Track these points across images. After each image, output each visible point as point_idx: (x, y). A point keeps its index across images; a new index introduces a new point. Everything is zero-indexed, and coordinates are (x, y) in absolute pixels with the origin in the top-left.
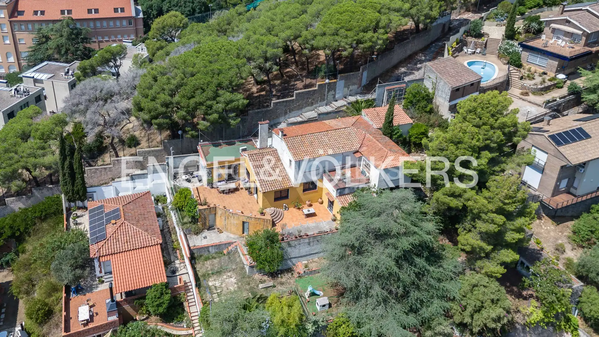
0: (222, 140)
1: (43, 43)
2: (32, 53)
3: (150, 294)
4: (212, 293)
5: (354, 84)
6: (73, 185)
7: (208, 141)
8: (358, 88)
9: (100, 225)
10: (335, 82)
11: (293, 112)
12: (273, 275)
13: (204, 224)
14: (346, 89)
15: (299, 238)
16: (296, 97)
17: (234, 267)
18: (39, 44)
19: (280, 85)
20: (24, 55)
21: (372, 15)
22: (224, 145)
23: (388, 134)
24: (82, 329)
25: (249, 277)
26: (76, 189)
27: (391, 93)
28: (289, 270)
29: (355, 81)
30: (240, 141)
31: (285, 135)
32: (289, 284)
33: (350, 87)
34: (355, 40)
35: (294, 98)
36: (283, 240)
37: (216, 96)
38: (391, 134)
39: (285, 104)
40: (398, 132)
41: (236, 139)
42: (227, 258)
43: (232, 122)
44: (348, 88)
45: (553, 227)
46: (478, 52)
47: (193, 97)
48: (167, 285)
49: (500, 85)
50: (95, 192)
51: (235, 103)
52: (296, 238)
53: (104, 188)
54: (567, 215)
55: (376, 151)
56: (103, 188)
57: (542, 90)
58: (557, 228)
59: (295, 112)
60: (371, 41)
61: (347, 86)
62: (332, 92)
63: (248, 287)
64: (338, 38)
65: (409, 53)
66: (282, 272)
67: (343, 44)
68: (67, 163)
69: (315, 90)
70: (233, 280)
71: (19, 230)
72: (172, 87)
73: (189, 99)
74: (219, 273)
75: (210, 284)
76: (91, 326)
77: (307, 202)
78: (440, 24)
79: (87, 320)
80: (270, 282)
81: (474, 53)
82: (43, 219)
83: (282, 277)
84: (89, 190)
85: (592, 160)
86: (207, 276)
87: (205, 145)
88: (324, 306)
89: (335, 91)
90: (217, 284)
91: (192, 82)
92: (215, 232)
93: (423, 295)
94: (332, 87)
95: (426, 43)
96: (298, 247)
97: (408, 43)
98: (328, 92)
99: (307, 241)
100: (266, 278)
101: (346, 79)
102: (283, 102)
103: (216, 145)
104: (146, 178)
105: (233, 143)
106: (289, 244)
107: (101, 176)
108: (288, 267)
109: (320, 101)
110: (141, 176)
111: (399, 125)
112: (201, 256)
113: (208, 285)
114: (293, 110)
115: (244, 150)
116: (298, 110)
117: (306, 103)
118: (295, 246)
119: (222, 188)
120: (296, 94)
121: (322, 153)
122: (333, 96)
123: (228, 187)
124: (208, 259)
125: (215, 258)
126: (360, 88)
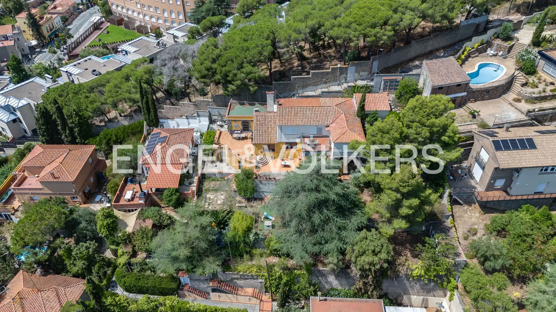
0: (246, 101)
1: (200, 7)
2: (193, 14)
3: (166, 193)
4: (205, 202)
5: (364, 71)
6: (149, 115)
7: (237, 100)
8: (368, 74)
9: (152, 145)
10: (346, 67)
12: (249, 200)
14: (357, 74)
16: (312, 76)
17: (227, 189)
18: (198, 7)
19: (315, 63)
20: (189, 14)
21: (385, 12)
22: (248, 105)
23: (360, 115)
24: (126, 203)
25: (233, 197)
26: (151, 119)
27: (387, 83)
28: (262, 199)
29: (365, 68)
30: (260, 104)
31: (280, 105)
32: (257, 208)
33: (361, 73)
34: (362, 34)
35: (310, 76)
36: (256, 178)
37: (241, 67)
39: (302, 80)
41: (257, 102)
42: (226, 182)
43: (251, 88)
44: (359, 74)
45: (477, 215)
46: (500, 54)
47: (225, 66)
48: (177, 190)
49: (493, 89)
50: (164, 122)
51: (253, 75)
52: (267, 179)
53: (170, 121)
54: (499, 208)
57: (536, 99)
58: (481, 216)
60: (375, 36)
61: (357, 71)
62: (344, 75)
63: (229, 203)
64: (349, 31)
65: (429, 48)
66: (255, 199)
67: (351, 36)
68: (144, 100)
69: (328, 72)
70: (223, 197)
71: (120, 138)
72: (214, 56)
73: (223, 67)
74: (216, 190)
75: (208, 196)
76: (132, 203)
78: (472, 24)
79: (129, 199)
80: (244, 203)
81: (495, 55)
82: (134, 134)
83: (254, 203)
84: (161, 120)
85: (526, 167)
86: (208, 190)
87: (235, 103)
88: (269, 226)
89: (347, 74)
90: (212, 197)
91: (228, 54)
93: (327, 235)
94: (343, 71)
95: (452, 41)
96: (267, 185)
97: (428, 39)
98: (341, 74)
99: (274, 182)
100: (243, 200)
101: (356, 65)
102: (301, 78)
103: (242, 104)
104: (196, 119)
105: (254, 105)
106: (261, 182)
107: (174, 112)
108: (260, 197)
109: (333, 81)
110: (193, 117)
111: (376, 111)
112: (210, 177)
113: (206, 196)
114: (309, 85)
115: (256, 111)
116: (314, 86)
117: (321, 81)
118: (265, 184)
119: (235, 135)
120: (312, 73)
121: (300, 123)
122: (344, 79)
123: (239, 135)
124: (214, 180)
125: (218, 181)
126: (370, 75)
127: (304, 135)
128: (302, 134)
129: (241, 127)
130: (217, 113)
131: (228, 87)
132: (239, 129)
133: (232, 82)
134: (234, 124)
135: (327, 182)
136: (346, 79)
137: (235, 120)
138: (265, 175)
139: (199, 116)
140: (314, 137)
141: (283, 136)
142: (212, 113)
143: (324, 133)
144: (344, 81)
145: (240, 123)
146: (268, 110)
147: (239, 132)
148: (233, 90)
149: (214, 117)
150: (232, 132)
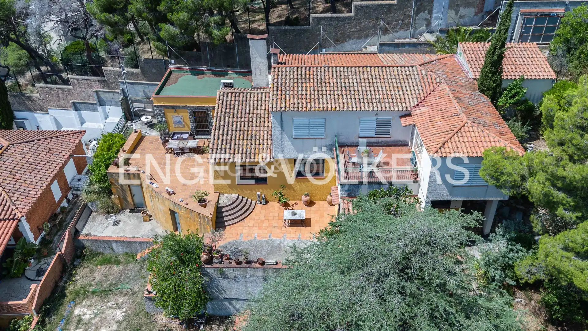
0: (208, 66)
5: (467, 5)
7: (185, 64)
8: (476, 14)
11: (351, 41)
12: (191, 322)
13: (123, 199)
14: (453, 11)
15: (244, 265)
16: (356, 13)
17: (136, 289)
22: (209, 74)
23: (488, 89)
25: (147, 317)
27: (530, 21)
28: (227, 319)
30: (237, 73)
31: (282, 63)
33: (461, 9)
35: (352, 14)
36: (210, 261)
38: (494, 89)
39: (334, 23)
40: (518, 93)
41: (233, 68)
42: (136, 267)
44: (457, 12)
50: (27, 119)
52: (239, 263)
53: (38, 115)
55: (443, 117)
56: (36, 115)
59: (354, 41)
61: (454, 6)
62: (424, 15)
69: (391, 6)
70: (119, 314)
74: (105, 293)
75: (77, 312)
77: (304, 198)
86: (81, 294)
87: (179, 70)
89: (430, 12)
90: (88, 315)
92: (138, 218)
94: (424, 3)
96: (241, 281)
98: (418, 12)
99: (260, 274)
102: (332, 18)
103: (196, 73)
104: (96, 110)
105: (224, 74)
106: (222, 273)
107: (59, 100)
108: (223, 313)
109: (402, 28)
110: (90, 106)
111: (522, 80)
112: (96, 255)
113: (71, 312)
114: (350, 37)
115: (226, 85)
116: (360, 38)
117: (375, 28)
118: (235, 279)
119: (173, 144)
120: (356, 7)
121: (331, 105)
122: (425, 23)
123: (182, 145)
124: (107, 261)
125: (118, 263)
126: (479, 15)
127: (343, 140)
128: (337, 135)
129: (190, 126)
130: (141, 96)
131: (160, 30)
132: (186, 129)
133: (169, 15)
134: (172, 117)
135: (442, 303)
136: (428, 25)
137: (173, 107)
138: (236, 252)
139: (102, 103)
140: (369, 145)
141: (287, 142)
142: (131, 96)
143: (396, 135)
144: (424, 27)
145: (186, 116)
146: (254, 83)
147: (185, 136)
148: (173, 37)
149: (135, 105)
150: (167, 136)
